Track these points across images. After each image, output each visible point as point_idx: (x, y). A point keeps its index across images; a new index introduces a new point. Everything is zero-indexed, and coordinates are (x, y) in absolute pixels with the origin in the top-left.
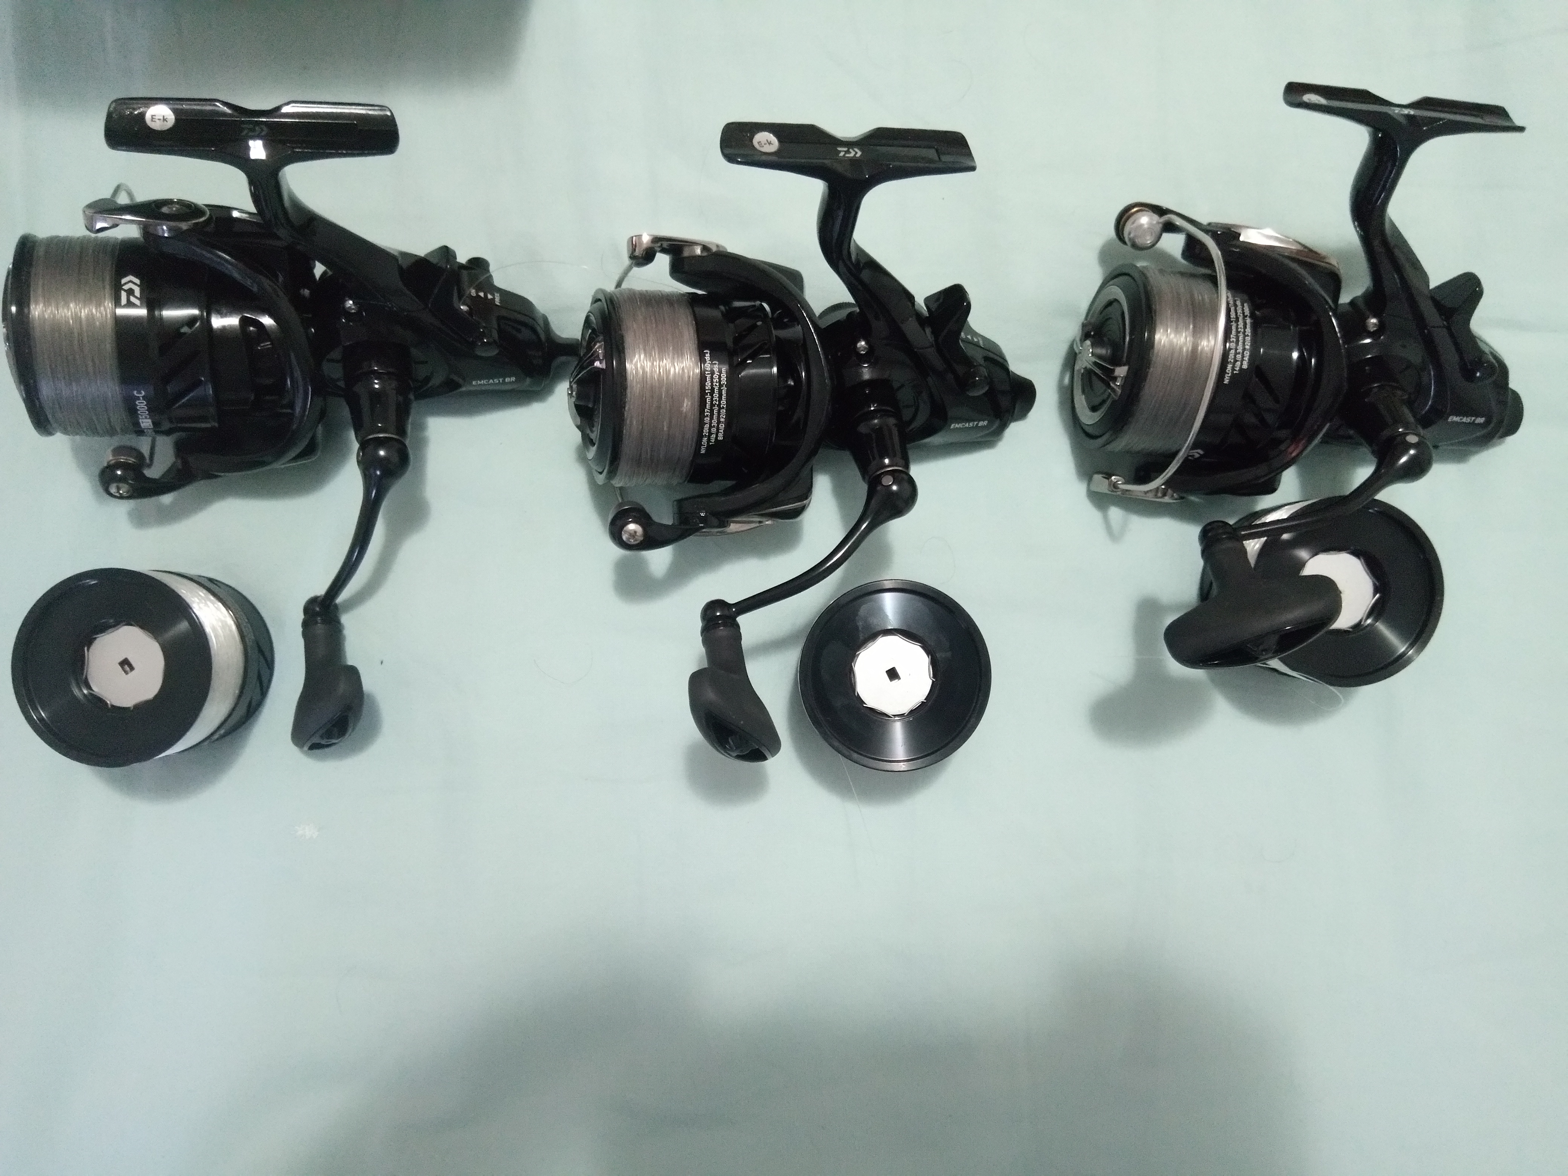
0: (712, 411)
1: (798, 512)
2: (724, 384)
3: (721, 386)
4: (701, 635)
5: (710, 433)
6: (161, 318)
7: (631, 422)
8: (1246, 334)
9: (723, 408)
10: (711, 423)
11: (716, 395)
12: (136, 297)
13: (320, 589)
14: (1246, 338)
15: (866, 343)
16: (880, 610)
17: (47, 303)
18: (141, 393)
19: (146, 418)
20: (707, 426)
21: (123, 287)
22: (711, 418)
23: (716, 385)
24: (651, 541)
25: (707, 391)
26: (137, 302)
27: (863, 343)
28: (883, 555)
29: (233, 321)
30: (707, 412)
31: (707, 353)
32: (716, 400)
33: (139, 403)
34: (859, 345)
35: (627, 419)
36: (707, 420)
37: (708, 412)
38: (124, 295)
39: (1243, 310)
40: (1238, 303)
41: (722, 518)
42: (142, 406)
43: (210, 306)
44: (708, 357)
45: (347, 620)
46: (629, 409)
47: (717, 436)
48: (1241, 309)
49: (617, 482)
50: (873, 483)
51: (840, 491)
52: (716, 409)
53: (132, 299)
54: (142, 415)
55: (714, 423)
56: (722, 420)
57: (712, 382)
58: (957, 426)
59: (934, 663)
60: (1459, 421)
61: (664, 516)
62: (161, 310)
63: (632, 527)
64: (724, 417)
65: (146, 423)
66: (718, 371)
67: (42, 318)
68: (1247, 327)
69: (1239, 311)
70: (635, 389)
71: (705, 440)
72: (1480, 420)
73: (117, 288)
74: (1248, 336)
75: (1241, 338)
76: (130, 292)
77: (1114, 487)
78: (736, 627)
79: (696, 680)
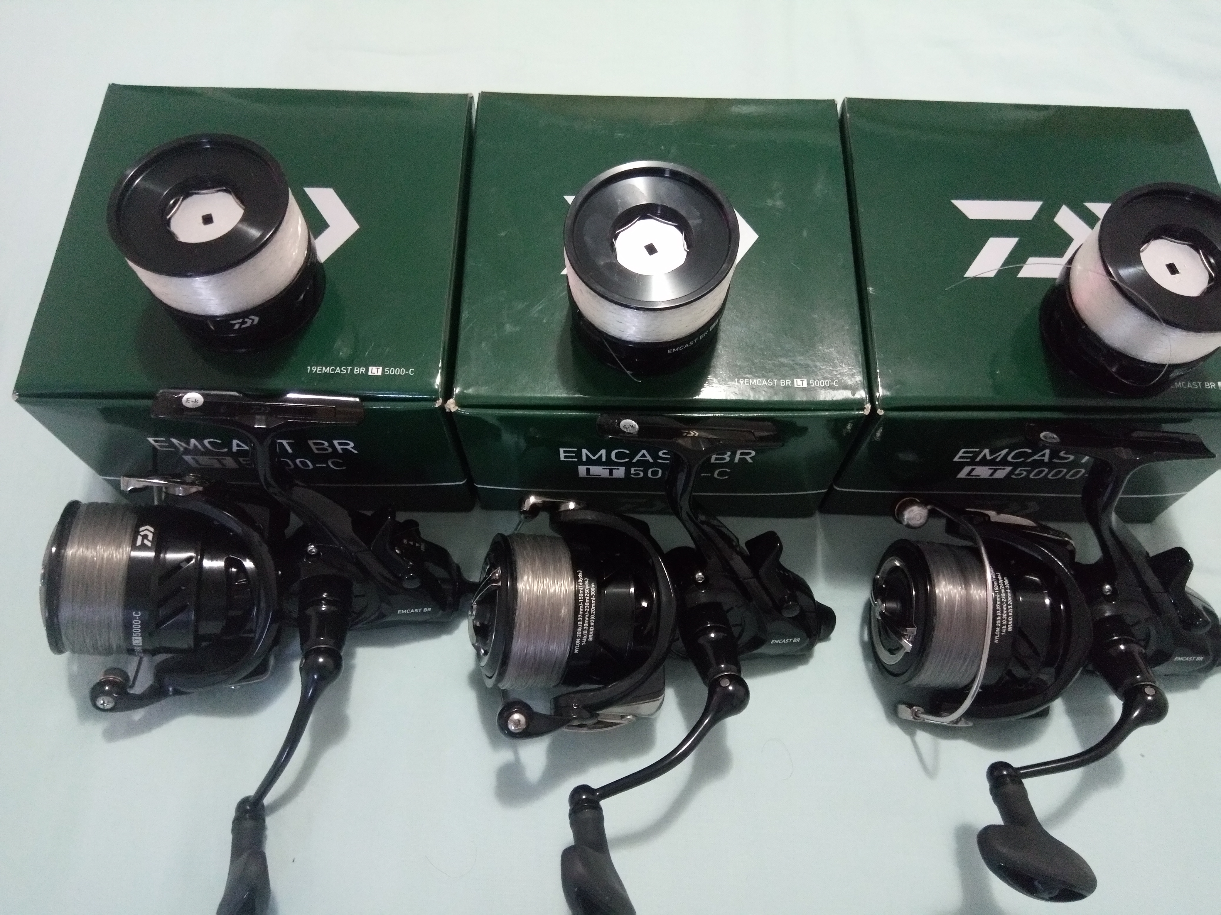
0: (584, 616)
2: (593, 595)
3: (591, 597)
4: (569, 818)
5: (582, 635)
6: (165, 559)
7: (520, 625)
8: (1008, 603)
9: (593, 614)
10: (583, 626)
11: (587, 604)
12: (149, 541)
13: (251, 790)
14: (1009, 606)
15: (702, 574)
17: (80, 544)
18: (138, 614)
19: (138, 636)
20: (580, 629)
21: (140, 533)
22: (584, 622)
23: (587, 596)
24: (532, 730)
25: (580, 601)
26: (149, 544)
27: (700, 574)
29: (219, 564)
31: (580, 572)
32: (587, 608)
33: (135, 622)
34: (697, 576)
35: (517, 622)
36: (580, 623)
37: (580, 617)
38: (140, 539)
39: (1004, 583)
40: (1000, 577)
42: (136, 624)
43: (205, 551)
44: (580, 575)
45: (269, 821)
46: (519, 614)
47: (588, 638)
48: (1002, 583)
49: (504, 684)
50: (713, 685)
51: (684, 704)
52: (587, 614)
53: (146, 542)
54: (135, 633)
55: (586, 624)
56: (592, 624)
57: (584, 594)
58: (776, 641)
60: (1183, 660)
61: (542, 707)
62: (165, 553)
63: (516, 716)
64: (594, 621)
65: (137, 640)
66: (590, 588)
67: (74, 556)
68: (1009, 597)
69: (1001, 584)
70: (524, 599)
71: (578, 641)
72: (1200, 658)
73: (136, 533)
74: (1010, 605)
75: (1004, 607)
76: (145, 537)
77: (916, 715)
78: (599, 809)
79: (568, 855)
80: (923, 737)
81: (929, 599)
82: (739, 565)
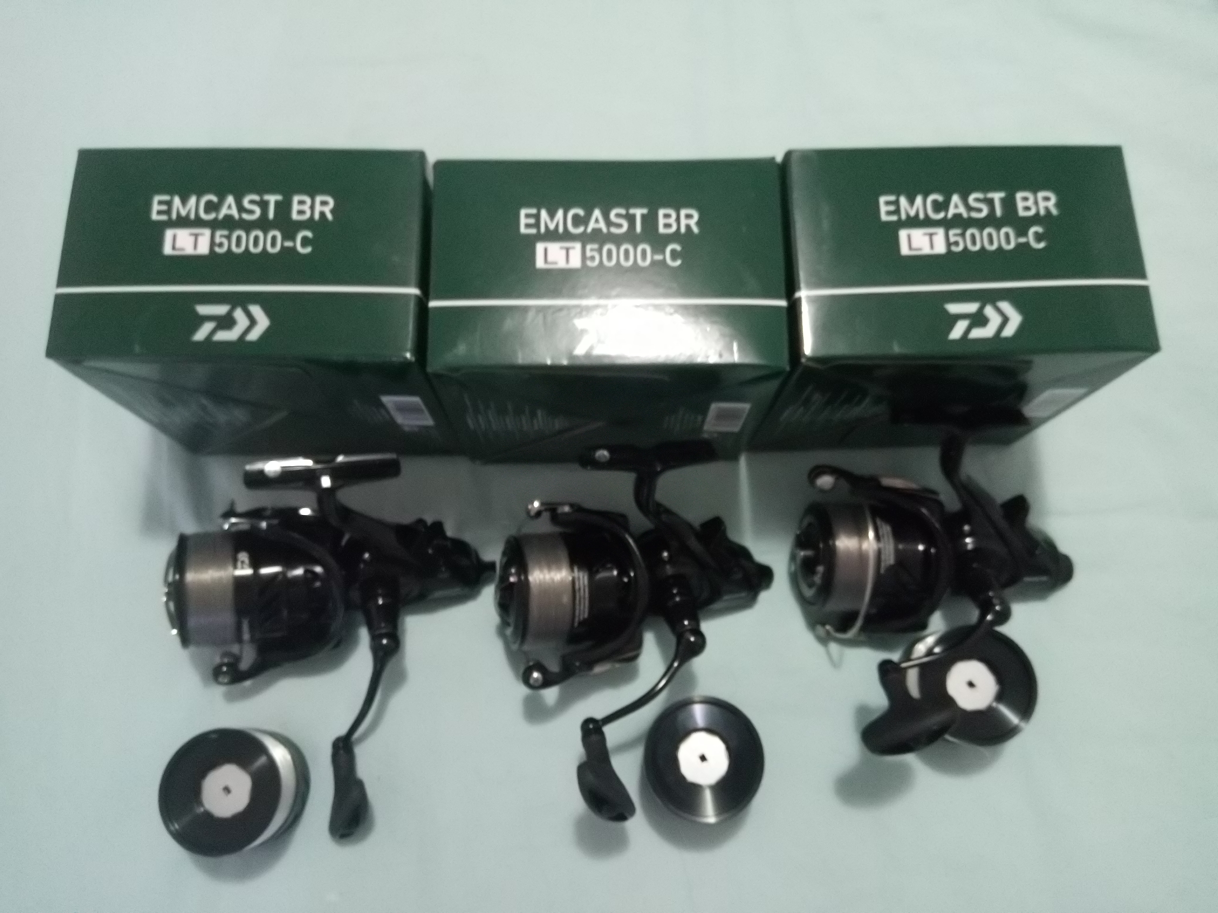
0: (580, 601)
1: (635, 657)
2: (586, 584)
3: (584, 586)
4: (581, 741)
5: (580, 614)
6: (260, 574)
9: (587, 599)
10: (580, 608)
12: (246, 564)
13: (342, 730)
16: (691, 716)
19: (247, 633)
20: (578, 610)
21: (239, 559)
22: (580, 605)
23: (581, 586)
24: (547, 683)
26: (247, 567)
27: (666, 553)
28: (691, 680)
29: (300, 572)
30: (577, 602)
32: (582, 594)
34: (663, 554)
36: (578, 606)
38: (239, 563)
41: (589, 665)
44: (576, 567)
46: (532, 605)
47: (584, 615)
49: (526, 647)
50: (680, 637)
51: (661, 642)
52: (582, 600)
53: (244, 565)
54: (244, 632)
55: (582, 608)
56: (586, 605)
57: (579, 584)
58: (727, 597)
59: (728, 748)
60: (1032, 580)
61: (554, 667)
62: (260, 569)
63: (535, 674)
64: (588, 604)
65: (246, 636)
66: (582, 578)
67: (195, 580)
70: (534, 592)
71: (577, 618)
72: (1045, 578)
73: (235, 560)
76: (243, 561)
77: (828, 633)
78: (602, 734)
79: (582, 770)
80: (834, 647)
81: (832, 551)
82: (694, 544)
